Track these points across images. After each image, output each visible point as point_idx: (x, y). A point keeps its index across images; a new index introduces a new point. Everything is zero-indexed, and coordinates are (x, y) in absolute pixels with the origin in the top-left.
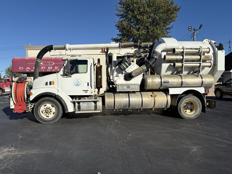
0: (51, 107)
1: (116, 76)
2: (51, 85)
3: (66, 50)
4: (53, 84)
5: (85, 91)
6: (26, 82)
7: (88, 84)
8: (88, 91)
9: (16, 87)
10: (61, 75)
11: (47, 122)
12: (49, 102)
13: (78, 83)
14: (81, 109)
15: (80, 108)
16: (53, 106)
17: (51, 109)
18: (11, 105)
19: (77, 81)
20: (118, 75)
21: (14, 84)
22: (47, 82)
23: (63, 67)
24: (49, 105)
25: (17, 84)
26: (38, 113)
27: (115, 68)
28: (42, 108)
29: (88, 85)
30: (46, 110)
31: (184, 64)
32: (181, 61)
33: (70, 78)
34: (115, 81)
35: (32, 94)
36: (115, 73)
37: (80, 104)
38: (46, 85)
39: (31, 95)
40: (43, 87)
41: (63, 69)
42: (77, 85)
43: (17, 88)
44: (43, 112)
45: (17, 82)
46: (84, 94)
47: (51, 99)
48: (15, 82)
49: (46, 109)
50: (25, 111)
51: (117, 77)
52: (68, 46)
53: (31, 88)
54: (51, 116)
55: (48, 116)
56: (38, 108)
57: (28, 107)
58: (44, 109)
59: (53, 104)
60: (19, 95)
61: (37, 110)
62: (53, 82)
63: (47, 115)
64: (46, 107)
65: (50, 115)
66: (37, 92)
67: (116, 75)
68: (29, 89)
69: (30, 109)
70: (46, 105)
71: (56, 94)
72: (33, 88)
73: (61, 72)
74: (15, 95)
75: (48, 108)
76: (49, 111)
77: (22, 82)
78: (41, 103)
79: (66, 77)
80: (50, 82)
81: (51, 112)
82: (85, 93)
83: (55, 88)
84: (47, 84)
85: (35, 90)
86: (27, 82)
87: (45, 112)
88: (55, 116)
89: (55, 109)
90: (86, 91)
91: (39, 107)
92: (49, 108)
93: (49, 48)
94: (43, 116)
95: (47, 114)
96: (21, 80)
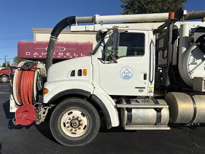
0: (81, 116)
1: (192, 64)
2: (81, 75)
3: (96, 23)
4: (85, 74)
5: (139, 88)
6: (36, 69)
7: (145, 75)
8: (145, 88)
9: (20, 78)
10: (98, 59)
11: (73, 144)
12: (78, 108)
13: (128, 75)
14: (133, 120)
15: (131, 119)
16: (83, 115)
17: (81, 120)
18: (11, 106)
19: (127, 71)
20: (196, 61)
21: (16, 72)
22: (74, 71)
23: (102, 44)
24: (77, 113)
25: (22, 72)
26: (57, 126)
27: (188, 49)
28: (66, 118)
29: (145, 78)
30: (71, 122)
33: (115, 64)
34: (190, 72)
35: (47, 92)
36: (191, 58)
37: (131, 112)
38: (71, 76)
39: (45, 94)
40: (67, 79)
41: (102, 48)
42: (127, 77)
43: (22, 79)
44: (67, 125)
45: (22, 69)
46: (136, 93)
47: (81, 102)
48: (19, 69)
49: (72, 120)
50: (35, 122)
51: (194, 66)
52: (98, 18)
53: (44, 80)
54: (80, 132)
55: (76, 132)
56: (58, 118)
57: (40, 114)
58: (68, 121)
59: (84, 110)
60: (24, 90)
61: (55, 121)
62: (85, 70)
63: (73, 131)
64: (71, 116)
65: (78, 130)
66: (55, 88)
67: (192, 61)
68: (40, 82)
69: (42, 117)
70: (72, 113)
71: (91, 94)
72: (49, 80)
73: (99, 54)
74: (18, 90)
75: (76, 117)
76: (78, 123)
77: (29, 70)
78: (63, 108)
79: (108, 63)
80: (79, 70)
81: (80, 126)
82: (140, 91)
83: (88, 81)
84: (73, 74)
85: (52, 84)
86: (38, 70)
87: (69, 125)
88: (88, 133)
89: (89, 120)
90: (141, 89)
91: (59, 116)
92: (77, 119)
93: (71, 21)
94: (67, 131)
95: (74, 129)
96: (28, 66)
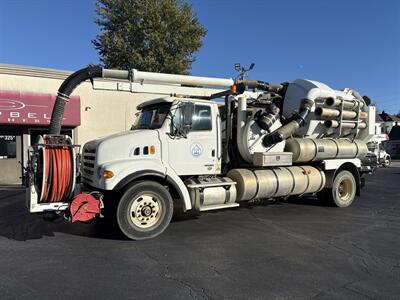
0: (153, 202)
1: (251, 139)
2: (147, 154)
3: (133, 81)
4: (153, 151)
5: (208, 165)
7: (213, 152)
8: (213, 165)
9: (50, 160)
10: (166, 133)
12: (151, 192)
15: (203, 200)
17: (153, 207)
18: (32, 203)
19: (196, 147)
20: (254, 137)
22: (138, 148)
25: (50, 152)
26: (126, 217)
27: (247, 123)
28: (135, 206)
29: (213, 155)
30: (142, 210)
31: (342, 124)
32: (337, 118)
34: (250, 148)
35: (112, 175)
36: (250, 133)
38: (135, 154)
39: (108, 178)
40: (130, 158)
43: (54, 161)
44: (137, 215)
45: (49, 147)
49: (144, 207)
51: (253, 141)
52: (137, 73)
54: (152, 222)
55: (147, 222)
58: (138, 209)
59: (158, 194)
61: (124, 210)
62: (152, 148)
64: (142, 203)
65: (150, 219)
67: (251, 136)
70: (142, 199)
73: (167, 128)
74: (47, 177)
75: (147, 204)
76: (149, 210)
80: (145, 148)
81: (152, 214)
82: (209, 169)
87: (140, 213)
91: (128, 205)
93: (94, 73)
95: (145, 219)
